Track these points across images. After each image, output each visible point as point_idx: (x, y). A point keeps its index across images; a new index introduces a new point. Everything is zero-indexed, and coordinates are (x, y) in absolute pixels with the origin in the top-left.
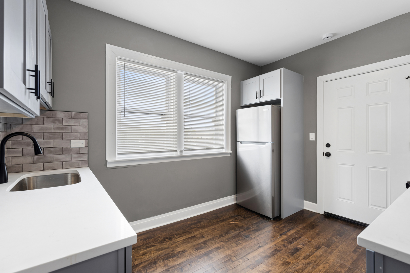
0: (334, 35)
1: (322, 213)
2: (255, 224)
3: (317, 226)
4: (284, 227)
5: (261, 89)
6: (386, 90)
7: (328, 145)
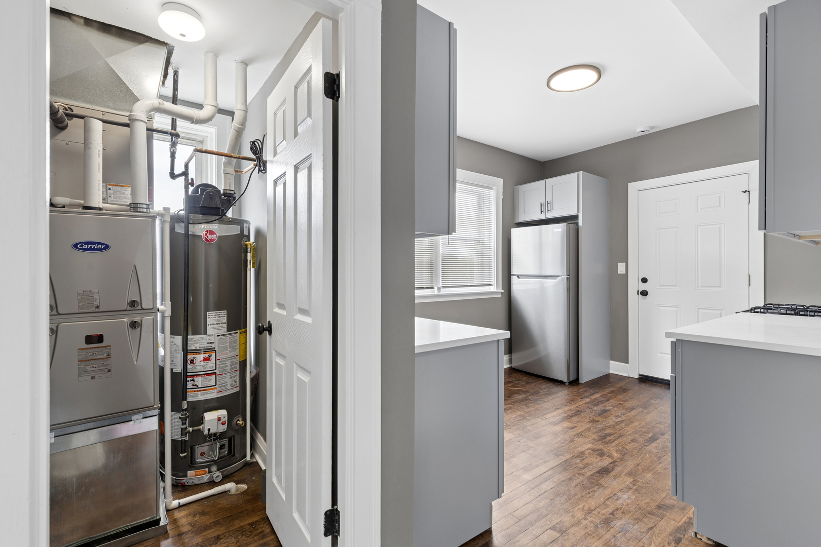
0: (652, 128)
1: (637, 376)
2: (544, 388)
3: (629, 389)
4: (586, 391)
5: (549, 199)
6: (720, 206)
7: (644, 280)
